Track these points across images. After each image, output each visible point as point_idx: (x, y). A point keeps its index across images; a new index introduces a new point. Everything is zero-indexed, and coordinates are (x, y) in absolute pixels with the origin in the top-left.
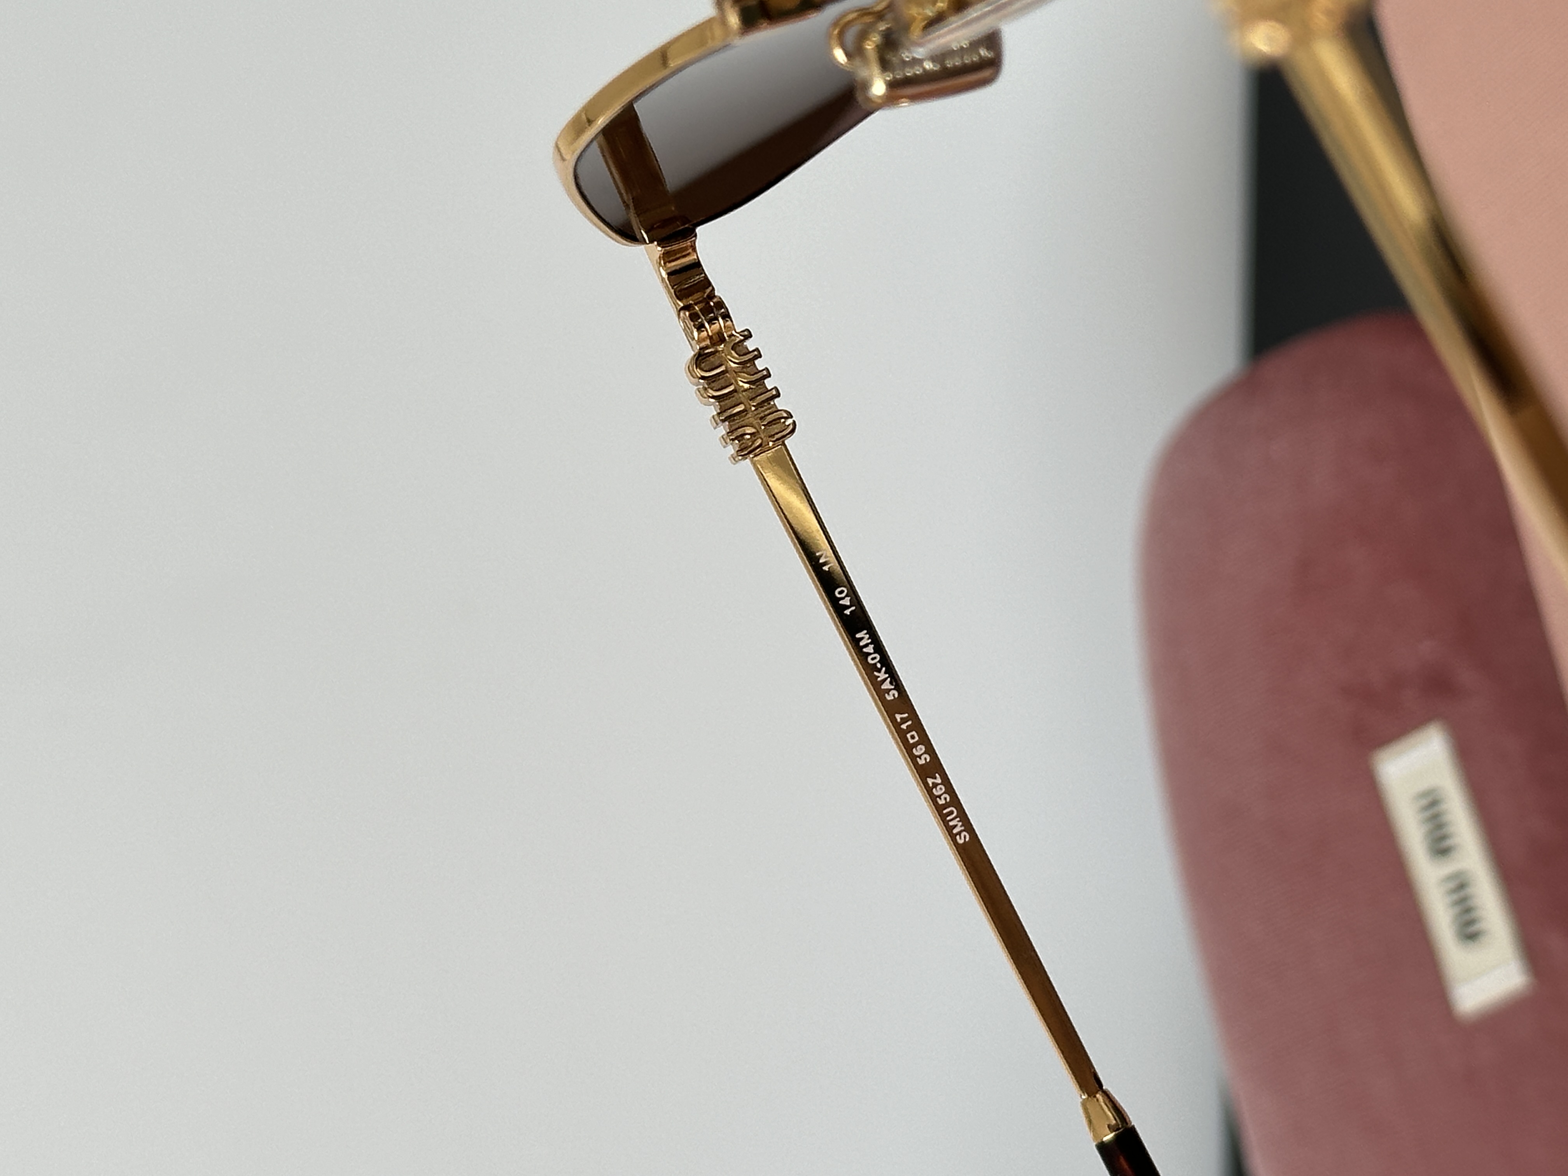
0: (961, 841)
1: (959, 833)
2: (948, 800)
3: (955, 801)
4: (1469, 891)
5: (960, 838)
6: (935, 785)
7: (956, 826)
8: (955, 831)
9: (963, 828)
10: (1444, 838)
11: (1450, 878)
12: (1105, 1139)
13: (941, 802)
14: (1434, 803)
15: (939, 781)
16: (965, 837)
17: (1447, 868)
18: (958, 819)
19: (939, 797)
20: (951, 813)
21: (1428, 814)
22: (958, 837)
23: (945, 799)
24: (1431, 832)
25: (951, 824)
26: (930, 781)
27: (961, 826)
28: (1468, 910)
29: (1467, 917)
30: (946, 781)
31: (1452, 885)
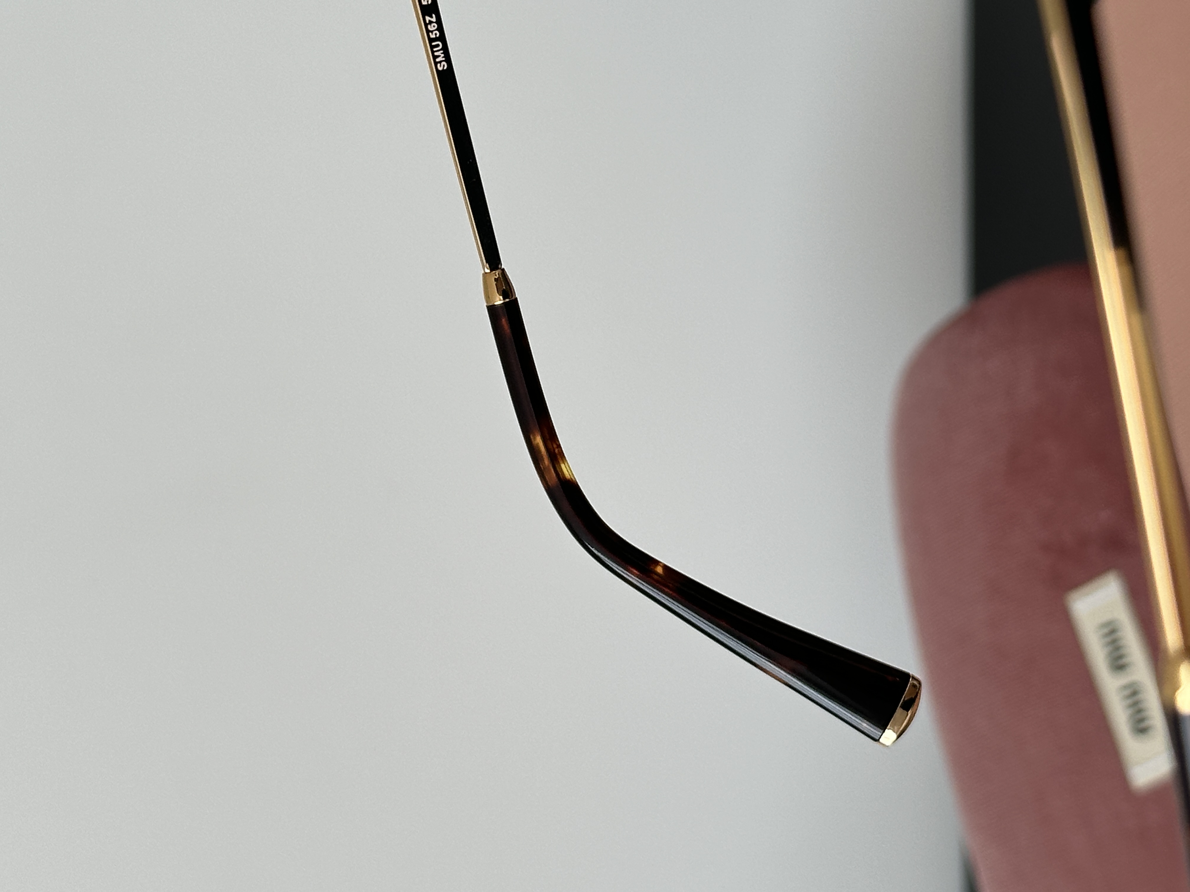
0: (440, 69)
1: (440, 62)
2: (438, 36)
3: (442, 38)
4: (1140, 696)
5: (440, 66)
6: (431, 22)
7: (439, 56)
8: (438, 60)
9: (444, 59)
10: (1120, 657)
11: (1125, 687)
12: (496, 303)
13: (432, 36)
14: (1113, 631)
15: (434, 20)
16: (444, 66)
17: (1123, 680)
18: (442, 52)
19: (432, 32)
20: (438, 46)
21: (1108, 639)
22: (439, 65)
23: (436, 34)
24: (1110, 653)
25: (436, 54)
26: (428, 18)
27: (443, 57)
28: (1140, 711)
29: (1139, 716)
30: (439, 22)
31: (1127, 692)
